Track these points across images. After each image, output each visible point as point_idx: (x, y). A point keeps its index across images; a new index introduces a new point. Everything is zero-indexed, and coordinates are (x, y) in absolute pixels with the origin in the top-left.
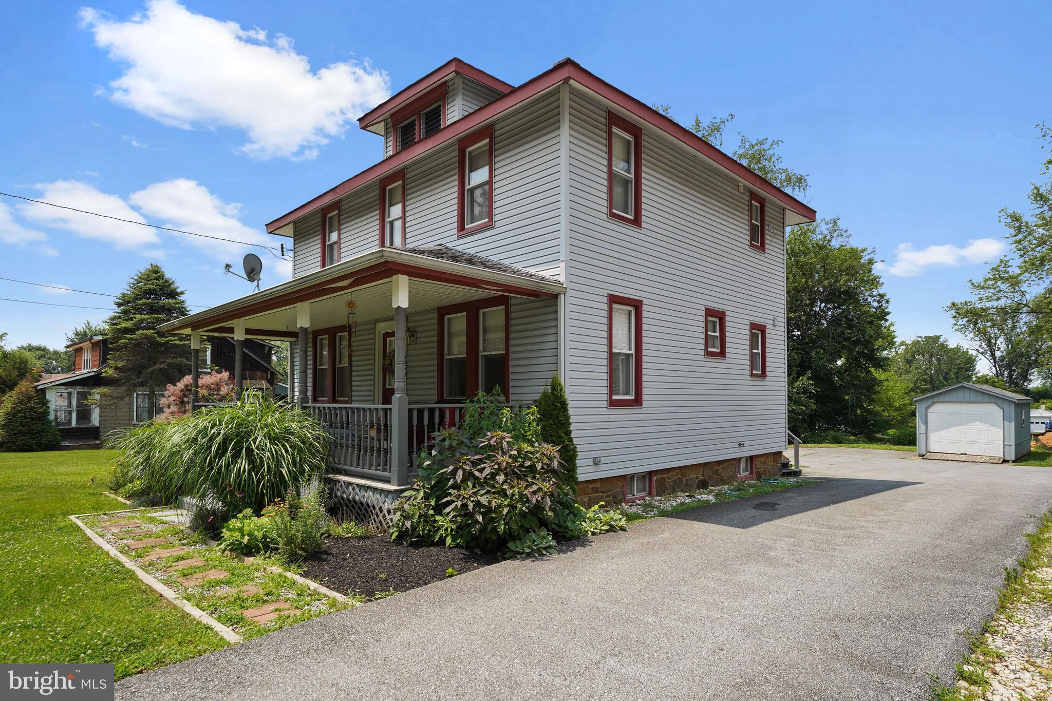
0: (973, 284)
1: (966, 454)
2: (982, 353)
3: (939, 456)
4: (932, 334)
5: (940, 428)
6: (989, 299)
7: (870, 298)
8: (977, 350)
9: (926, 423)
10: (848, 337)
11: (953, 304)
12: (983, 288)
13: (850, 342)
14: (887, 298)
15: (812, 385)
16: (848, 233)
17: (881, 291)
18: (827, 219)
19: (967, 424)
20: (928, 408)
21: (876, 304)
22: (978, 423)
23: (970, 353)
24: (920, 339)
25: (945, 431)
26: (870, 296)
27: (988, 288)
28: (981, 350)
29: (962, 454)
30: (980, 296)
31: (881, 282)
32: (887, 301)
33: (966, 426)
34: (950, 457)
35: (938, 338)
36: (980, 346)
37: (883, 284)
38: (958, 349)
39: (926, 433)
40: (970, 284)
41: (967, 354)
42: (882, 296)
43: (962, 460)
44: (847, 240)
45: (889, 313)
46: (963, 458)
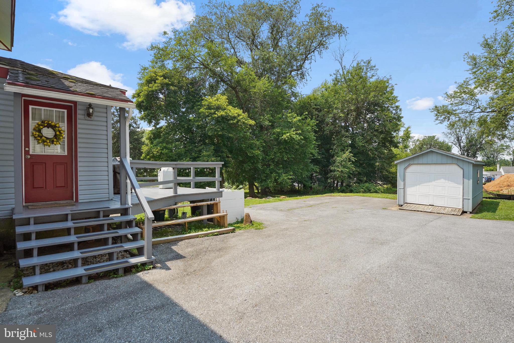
0: (447, 95)
1: (433, 205)
2: (455, 144)
3: (413, 207)
4: (432, 135)
5: (415, 184)
6: (457, 105)
7: (391, 108)
8: (452, 143)
9: (404, 180)
10: (377, 129)
11: (436, 107)
12: (454, 97)
13: (378, 132)
14: (400, 108)
15: (353, 156)
16: (376, 68)
17: (397, 104)
18: (365, 61)
19: (434, 180)
20: (405, 169)
21: (394, 112)
22: (442, 180)
23: (449, 145)
24: (426, 138)
25: (418, 186)
26: (391, 107)
27: (457, 97)
28: (454, 143)
29: (430, 205)
30: (452, 102)
31: (398, 100)
32: (400, 110)
33: (433, 183)
34: (421, 208)
35: (434, 137)
36: (454, 141)
37: (399, 101)
38: (443, 142)
39: (404, 188)
40: (445, 96)
41: (448, 145)
42: (397, 107)
43: (429, 211)
44: (376, 72)
45: (403, 117)
46: (430, 209)
